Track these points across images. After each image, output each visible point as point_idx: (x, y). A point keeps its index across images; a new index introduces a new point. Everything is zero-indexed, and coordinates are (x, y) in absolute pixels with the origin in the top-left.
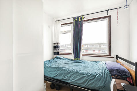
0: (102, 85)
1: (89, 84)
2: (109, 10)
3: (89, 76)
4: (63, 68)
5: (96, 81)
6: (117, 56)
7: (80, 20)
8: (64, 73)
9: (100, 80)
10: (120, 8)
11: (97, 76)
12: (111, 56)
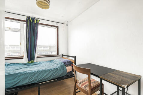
0: (62, 72)
1: (55, 75)
2: (58, 22)
3: (53, 70)
4: (26, 71)
5: (59, 71)
6: (62, 54)
7: (35, 22)
8: (30, 76)
9: (61, 70)
10: (64, 24)
11: (59, 68)
12: (59, 55)
